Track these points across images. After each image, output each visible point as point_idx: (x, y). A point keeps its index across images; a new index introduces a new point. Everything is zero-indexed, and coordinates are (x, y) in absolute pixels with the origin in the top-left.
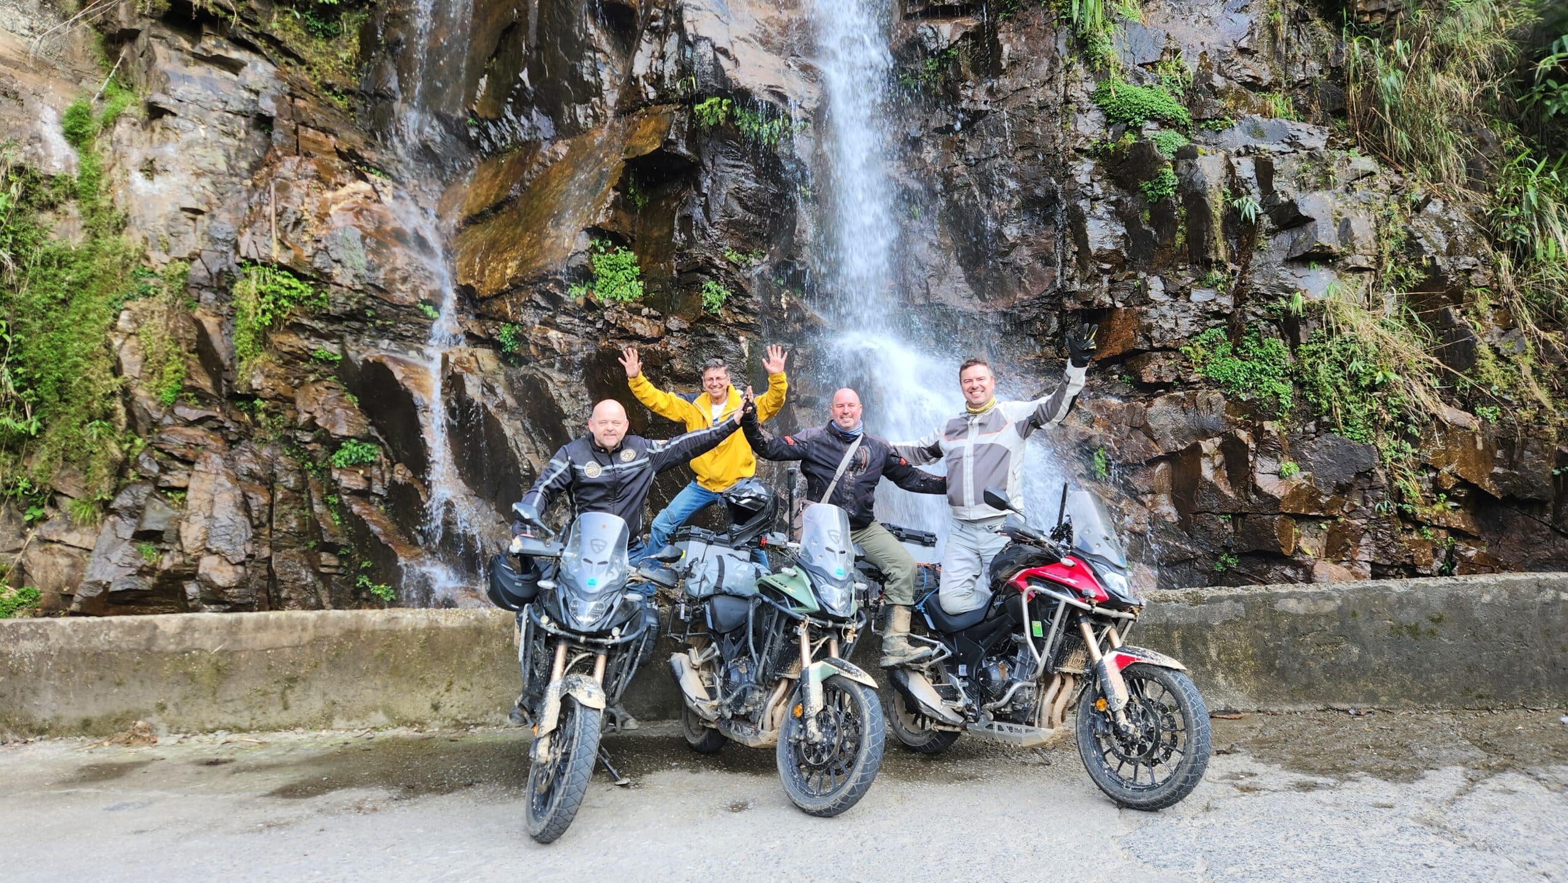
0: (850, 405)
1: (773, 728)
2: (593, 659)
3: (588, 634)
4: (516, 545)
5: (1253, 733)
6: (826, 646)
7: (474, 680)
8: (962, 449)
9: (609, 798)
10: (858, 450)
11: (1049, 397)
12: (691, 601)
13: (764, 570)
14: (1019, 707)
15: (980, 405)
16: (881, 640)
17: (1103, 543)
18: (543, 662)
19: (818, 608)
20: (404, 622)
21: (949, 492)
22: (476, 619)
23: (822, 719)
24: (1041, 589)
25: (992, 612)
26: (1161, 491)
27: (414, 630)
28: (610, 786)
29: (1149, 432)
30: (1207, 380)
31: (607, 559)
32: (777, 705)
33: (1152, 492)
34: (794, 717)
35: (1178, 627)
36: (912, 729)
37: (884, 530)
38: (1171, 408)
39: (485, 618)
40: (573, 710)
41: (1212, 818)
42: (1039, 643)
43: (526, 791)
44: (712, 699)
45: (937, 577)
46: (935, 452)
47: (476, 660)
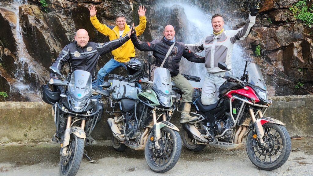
0: (171, 31)
1: (143, 144)
2: (81, 121)
3: (78, 113)
4: (52, 82)
5: (305, 144)
6: (162, 117)
7: (39, 126)
8: (210, 47)
9: (88, 166)
10: (173, 48)
11: (242, 28)
12: (114, 100)
13: (140, 90)
14: (227, 137)
15: (218, 31)
16: (180, 114)
17: (259, 81)
18: (63, 122)
19: (159, 104)
20: (12, 106)
21: (206, 63)
22: (38, 106)
23: (160, 142)
24: (237, 98)
25: (219, 105)
26: (279, 60)
27: (16, 109)
28: (88, 162)
29: (276, 39)
30: (298, 20)
31: (85, 87)
32: (145, 136)
33: (276, 61)
34: (150, 140)
35: (282, 109)
36: (190, 143)
37: (182, 76)
38: (284, 30)
39: (41, 105)
40: (74, 139)
41: (289, 173)
42: (235, 116)
43: (59, 164)
44: (122, 134)
45: (201, 93)
46: (201, 48)
47: (39, 120)
